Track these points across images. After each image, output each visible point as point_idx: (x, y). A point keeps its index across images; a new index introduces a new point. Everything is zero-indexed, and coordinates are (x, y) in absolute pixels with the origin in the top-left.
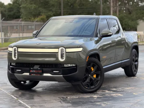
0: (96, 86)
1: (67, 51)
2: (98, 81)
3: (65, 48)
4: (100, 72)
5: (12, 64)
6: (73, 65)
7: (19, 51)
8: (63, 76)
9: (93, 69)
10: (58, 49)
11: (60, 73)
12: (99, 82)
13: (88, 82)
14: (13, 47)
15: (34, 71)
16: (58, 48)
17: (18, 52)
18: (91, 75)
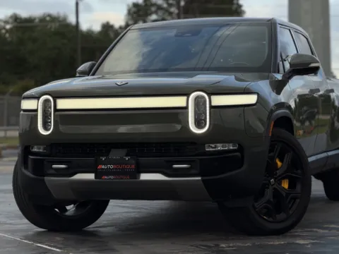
0: (291, 212)
1: (213, 104)
2: (295, 199)
3: (210, 94)
4: (299, 171)
5: (35, 149)
6: (231, 148)
7: (59, 107)
8: (203, 180)
9: (279, 164)
10: (185, 98)
11: (193, 171)
12: (298, 201)
13: (269, 202)
14: (38, 98)
15: (112, 167)
16: (187, 95)
17: (56, 110)
18: (275, 179)
